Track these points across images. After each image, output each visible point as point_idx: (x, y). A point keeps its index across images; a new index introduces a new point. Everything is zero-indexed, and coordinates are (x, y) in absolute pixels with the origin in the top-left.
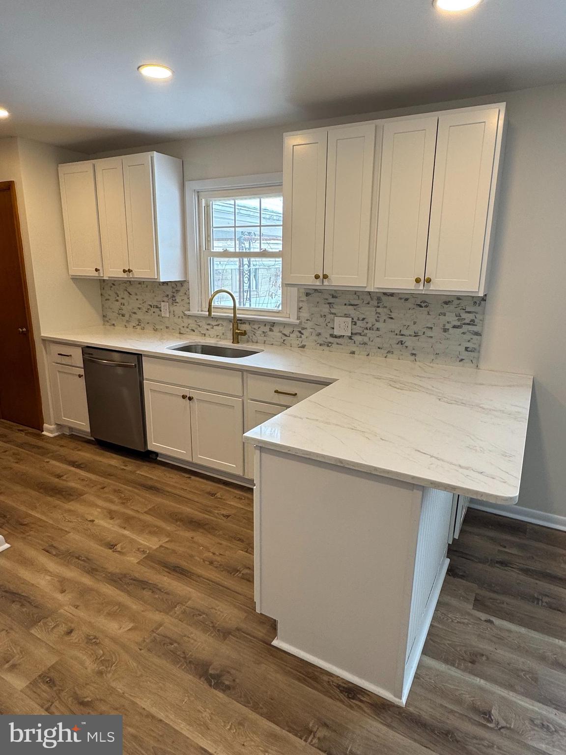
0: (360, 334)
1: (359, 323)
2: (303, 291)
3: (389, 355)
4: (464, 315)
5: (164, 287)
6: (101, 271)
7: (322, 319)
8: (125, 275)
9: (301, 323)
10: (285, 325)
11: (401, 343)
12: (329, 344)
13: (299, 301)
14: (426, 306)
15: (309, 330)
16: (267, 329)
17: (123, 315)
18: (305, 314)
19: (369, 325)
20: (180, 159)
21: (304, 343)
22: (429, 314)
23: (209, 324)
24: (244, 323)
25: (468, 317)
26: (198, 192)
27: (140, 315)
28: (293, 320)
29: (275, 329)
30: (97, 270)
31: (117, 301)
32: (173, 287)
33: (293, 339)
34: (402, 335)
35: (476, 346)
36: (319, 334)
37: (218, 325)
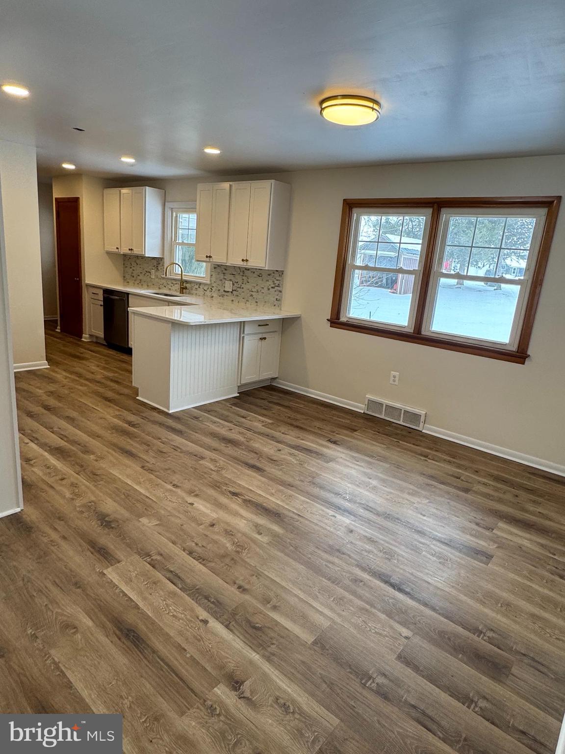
0: (236, 290)
1: (235, 284)
2: (213, 266)
3: (247, 302)
4: (276, 282)
5: (153, 261)
6: (120, 250)
7: (220, 282)
8: (130, 252)
9: (211, 283)
10: (205, 284)
11: (252, 295)
12: (223, 296)
13: (211, 271)
14: (261, 276)
15: (215, 288)
16: (197, 287)
17: (133, 277)
18: (214, 279)
19: (239, 286)
20: (163, 189)
21: (213, 295)
22: (262, 281)
23: (172, 283)
24: (188, 283)
25: (277, 283)
26: (172, 209)
27: (141, 277)
28: (208, 282)
29: (201, 287)
30: (117, 248)
31: (131, 268)
32: (157, 261)
33: (208, 293)
34: (252, 291)
35: (280, 298)
36: (219, 290)
37: (176, 284)
